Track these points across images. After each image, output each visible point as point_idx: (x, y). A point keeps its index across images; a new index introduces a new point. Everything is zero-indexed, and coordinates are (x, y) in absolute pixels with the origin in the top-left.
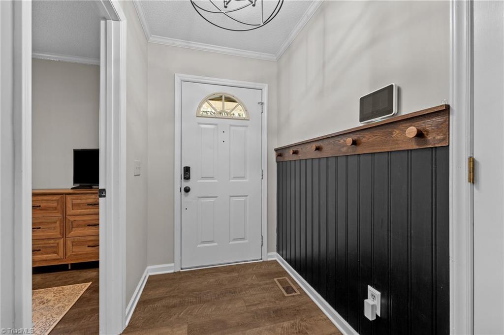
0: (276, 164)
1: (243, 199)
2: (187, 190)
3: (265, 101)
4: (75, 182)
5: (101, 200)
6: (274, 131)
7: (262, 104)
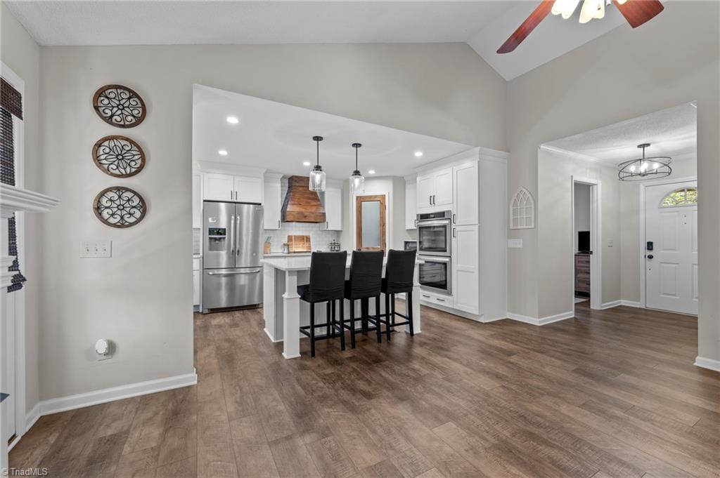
2: (651, 257)
4: (579, 250)
5: (591, 255)
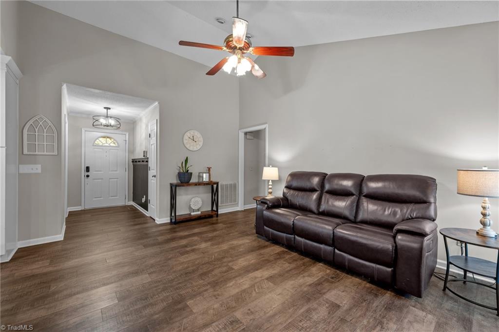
0: (132, 166)
1: (116, 180)
2: (88, 176)
3: (127, 139)
6: (131, 151)
7: (126, 141)
